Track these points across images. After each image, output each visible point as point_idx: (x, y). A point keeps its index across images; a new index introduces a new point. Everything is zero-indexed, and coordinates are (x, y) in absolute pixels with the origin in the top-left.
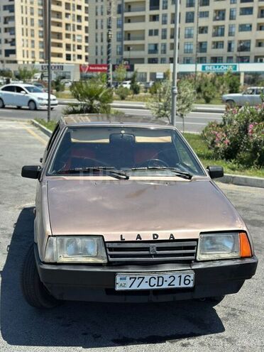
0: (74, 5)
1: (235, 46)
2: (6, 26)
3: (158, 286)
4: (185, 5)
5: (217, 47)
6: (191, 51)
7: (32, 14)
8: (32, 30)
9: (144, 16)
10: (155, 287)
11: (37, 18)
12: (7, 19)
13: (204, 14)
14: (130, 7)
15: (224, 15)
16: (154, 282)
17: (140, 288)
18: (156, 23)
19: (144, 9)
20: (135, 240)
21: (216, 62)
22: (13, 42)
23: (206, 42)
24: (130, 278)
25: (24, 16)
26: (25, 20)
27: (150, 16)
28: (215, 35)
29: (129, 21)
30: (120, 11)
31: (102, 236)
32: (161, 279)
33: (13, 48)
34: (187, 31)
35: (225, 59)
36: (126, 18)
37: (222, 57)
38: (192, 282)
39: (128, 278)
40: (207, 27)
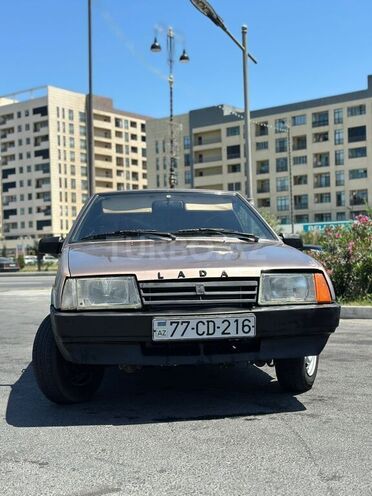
0: (127, 160)
1: (346, 199)
2: (39, 190)
3: (208, 334)
4: (274, 150)
5: (322, 201)
6: (286, 208)
7: (73, 173)
8: (73, 194)
9: (221, 167)
10: (205, 336)
11: (79, 178)
12: (40, 182)
13: (301, 160)
14: (201, 156)
15: (327, 159)
16: (202, 328)
17: (185, 337)
18: (237, 174)
19: (220, 159)
20: (176, 277)
21: (322, 221)
22: (48, 211)
23: (306, 195)
24: (172, 323)
25: (63, 176)
26: (63, 182)
27: (229, 166)
28: (318, 185)
29: (201, 174)
30: (187, 163)
31: (134, 275)
32: (211, 324)
33: (47, 218)
34: (279, 183)
35: (334, 216)
36: (197, 170)
37: (330, 214)
38: (253, 330)
39: (168, 323)
40: (306, 176)
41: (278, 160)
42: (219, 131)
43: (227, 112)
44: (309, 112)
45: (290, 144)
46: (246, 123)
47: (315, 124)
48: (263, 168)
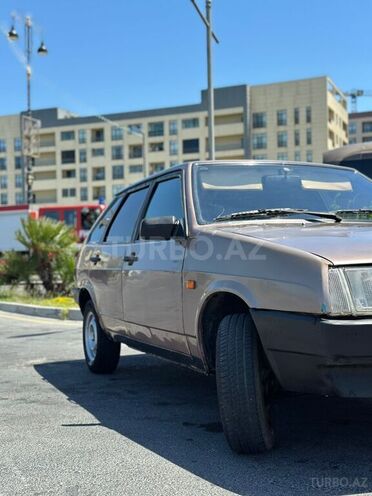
4: (110, 157)
9: (54, 172)
13: (137, 169)
14: (33, 160)
18: (72, 180)
19: (54, 163)
27: (63, 171)
30: (18, 166)
41: (114, 168)
42: (53, 134)
43: (61, 115)
44: (145, 122)
45: (126, 152)
46: (210, 114)
47: (151, 134)
48: (100, 175)
